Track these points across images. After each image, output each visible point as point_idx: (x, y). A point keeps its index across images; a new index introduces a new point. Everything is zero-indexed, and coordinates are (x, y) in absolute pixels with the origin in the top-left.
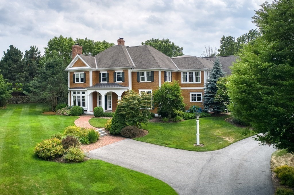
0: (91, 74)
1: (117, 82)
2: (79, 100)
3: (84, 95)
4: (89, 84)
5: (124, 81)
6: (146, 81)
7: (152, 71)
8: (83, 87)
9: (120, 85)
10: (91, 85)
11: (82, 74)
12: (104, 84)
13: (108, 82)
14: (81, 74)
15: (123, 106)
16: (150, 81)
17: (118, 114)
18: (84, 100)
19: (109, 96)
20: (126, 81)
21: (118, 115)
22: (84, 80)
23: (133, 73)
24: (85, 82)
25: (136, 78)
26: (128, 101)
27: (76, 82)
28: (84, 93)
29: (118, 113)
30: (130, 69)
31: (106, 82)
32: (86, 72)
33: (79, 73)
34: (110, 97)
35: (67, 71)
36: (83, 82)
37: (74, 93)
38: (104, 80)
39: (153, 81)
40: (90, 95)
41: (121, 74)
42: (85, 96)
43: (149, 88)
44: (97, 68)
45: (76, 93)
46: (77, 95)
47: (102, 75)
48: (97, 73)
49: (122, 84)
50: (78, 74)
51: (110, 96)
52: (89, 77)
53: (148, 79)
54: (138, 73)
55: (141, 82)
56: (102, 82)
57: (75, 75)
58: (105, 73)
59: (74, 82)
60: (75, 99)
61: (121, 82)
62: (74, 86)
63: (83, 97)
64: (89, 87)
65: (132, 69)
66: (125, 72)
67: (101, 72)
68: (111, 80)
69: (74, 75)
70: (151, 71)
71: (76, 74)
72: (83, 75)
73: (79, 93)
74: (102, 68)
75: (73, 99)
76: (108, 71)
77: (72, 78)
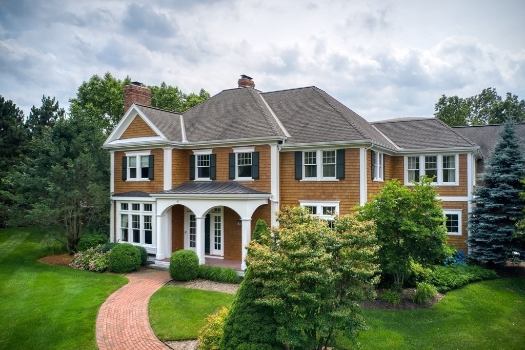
0: (168, 155)
1: (238, 179)
2: (136, 225)
3: (148, 213)
4: (162, 182)
5: (257, 178)
6: (320, 177)
7: (338, 148)
8: (146, 191)
9: (247, 189)
10: (168, 185)
11: (145, 156)
12: (204, 186)
13: (214, 178)
14: (142, 157)
15: (271, 273)
16: (334, 179)
17: (249, 304)
18: (148, 226)
19: (216, 217)
20: (262, 177)
21: (249, 309)
22: (150, 173)
23: (283, 155)
24: (152, 179)
25: (290, 169)
26: (292, 252)
27: (131, 177)
28: (148, 207)
29: (249, 301)
30: (277, 144)
31: (208, 179)
32: (156, 153)
33: (138, 155)
34: (217, 219)
35: (109, 150)
36: (146, 179)
37: (125, 206)
38: (204, 173)
39: (341, 177)
40: (163, 213)
41: (250, 157)
42: (151, 216)
43: (330, 197)
44: (184, 141)
45: (130, 206)
46: (130, 212)
47: (199, 159)
48: (184, 156)
49: (253, 184)
50: (135, 157)
51: (219, 217)
52: (163, 164)
53: (328, 171)
54: (298, 155)
55: (305, 179)
56: (197, 179)
57: (128, 159)
58: (205, 156)
59: (124, 178)
60: (127, 223)
61: (250, 179)
62: (125, 189)
63: (147, 218)
64: (163, 192)
65: (280, 142)
66: (262, 151)
67: (197, 153)
68: (222, 174)
69: (125, 158)
70: (335, 149)
71: (130, 157)
72: (146, 160)
73: (136, 207)
74: (198, 140)
75: (122, 222)
76: (214, 149)
77: (121, 167)
